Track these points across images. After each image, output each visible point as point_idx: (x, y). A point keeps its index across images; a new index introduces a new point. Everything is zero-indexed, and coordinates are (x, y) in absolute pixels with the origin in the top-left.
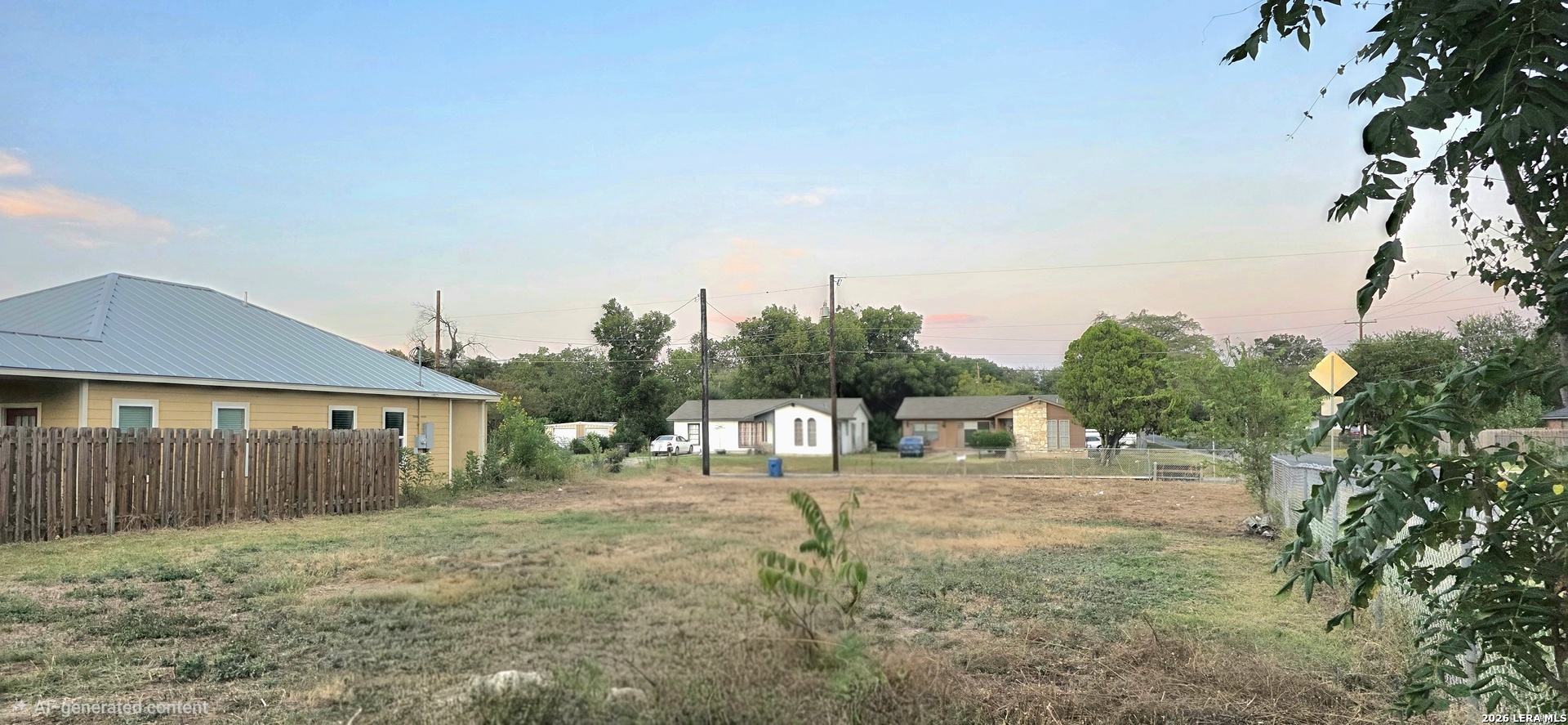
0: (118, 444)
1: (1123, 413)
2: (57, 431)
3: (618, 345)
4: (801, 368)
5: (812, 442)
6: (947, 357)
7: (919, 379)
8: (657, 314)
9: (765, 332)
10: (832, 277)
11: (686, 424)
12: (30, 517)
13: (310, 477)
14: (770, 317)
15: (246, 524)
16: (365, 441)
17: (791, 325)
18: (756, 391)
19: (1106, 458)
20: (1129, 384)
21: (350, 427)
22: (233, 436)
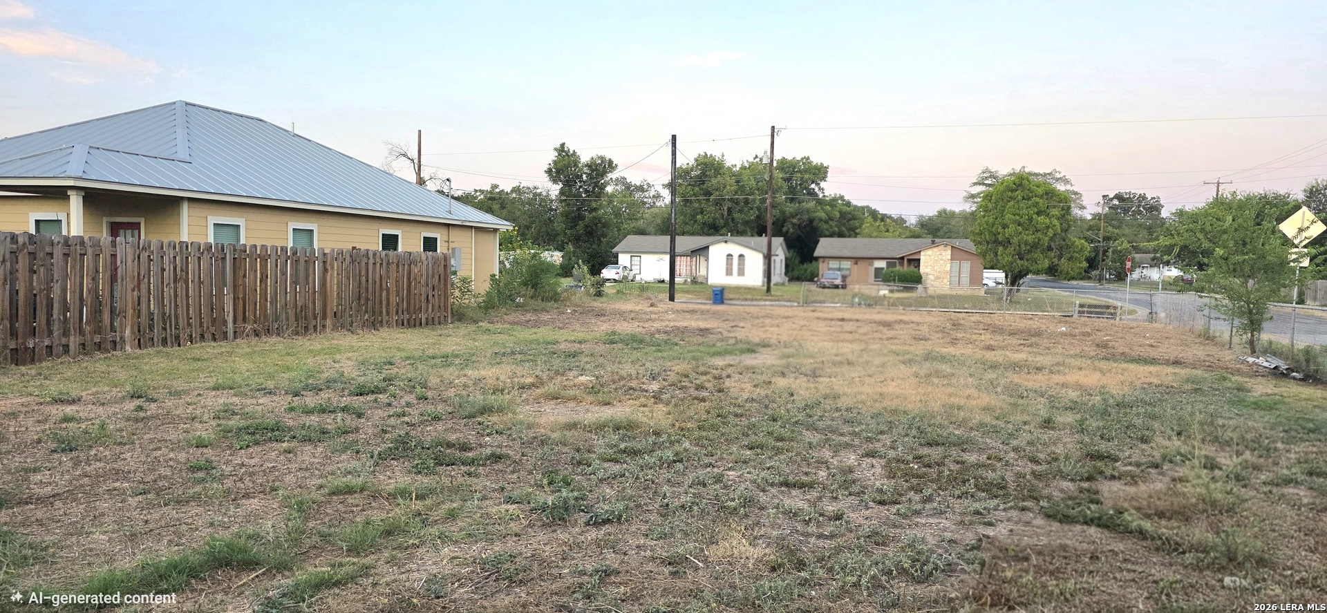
0: (234, 259)
1: (1029, 256)
2: (185, 245)
3: (568, 183)
4: (729, 210)
5: (741, 272)
6: (848, 204)
7: (826, 222)
8: (602, 158)
9: (697, 176)
10: (773, 128)
11: (629, 256)
12: (165, 325)
13: (384, 294)
14: (702, 163)
15: (336, 334)
16: (425, 263)
17: (721, 171)
18: (688, 228)
19: (1008, 296)
20: (1037, 231)
21: (395, 248)
22: (325, 254)
